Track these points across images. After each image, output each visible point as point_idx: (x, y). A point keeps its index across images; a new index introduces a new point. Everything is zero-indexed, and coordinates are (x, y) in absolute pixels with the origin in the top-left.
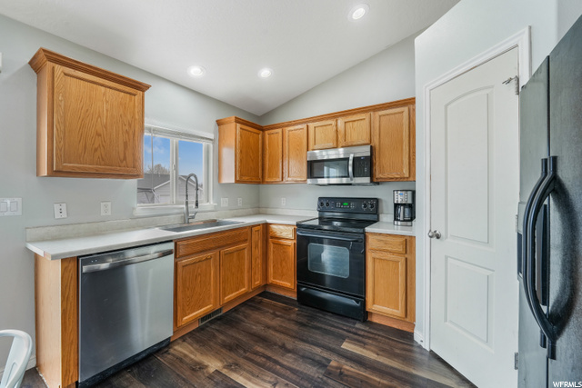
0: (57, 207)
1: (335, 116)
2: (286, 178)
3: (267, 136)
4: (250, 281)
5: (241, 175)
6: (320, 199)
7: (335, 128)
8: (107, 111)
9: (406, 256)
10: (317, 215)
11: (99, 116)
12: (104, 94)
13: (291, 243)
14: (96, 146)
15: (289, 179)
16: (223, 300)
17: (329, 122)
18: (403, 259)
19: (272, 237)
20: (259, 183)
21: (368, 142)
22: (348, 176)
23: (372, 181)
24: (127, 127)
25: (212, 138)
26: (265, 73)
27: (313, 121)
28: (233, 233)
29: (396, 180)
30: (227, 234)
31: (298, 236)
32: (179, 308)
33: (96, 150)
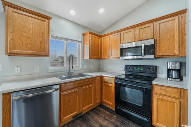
0: (16, 68)
1: (134, 27)
2: (110, 57)
3: (103, 39)
4: (95, 100)
5: (92, 55)
6: (126, 66)
7: (134, 32)
8: (33, 28)
9: (180, 100)
10: (124, 73)
11: (29, 30)
12: (31, 21)
13: (113, 85)
14: (28, 42)
15: (112, 57)
16: (82, 110)
17: (131, 30)
18: (178, 102)
19: (104, 82)
20: (99, 59)
21: (152, 37)
22: (141, 55)
23: (155, 57)
24: (42, 35)
25: (81, 41)
26: (101, 11)
27: (123, 31)
28: (87, 80)
29: (170, 56)
30: (84, 81)
31: (116, 83)
32: (61, 114)
33: (28, 44)
